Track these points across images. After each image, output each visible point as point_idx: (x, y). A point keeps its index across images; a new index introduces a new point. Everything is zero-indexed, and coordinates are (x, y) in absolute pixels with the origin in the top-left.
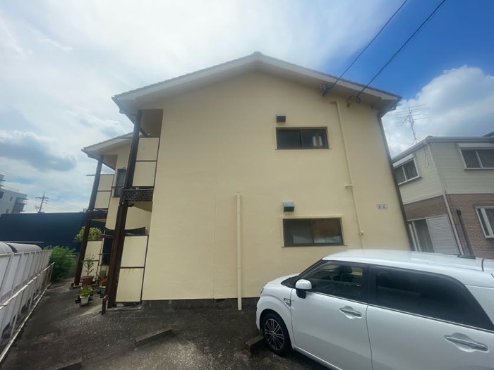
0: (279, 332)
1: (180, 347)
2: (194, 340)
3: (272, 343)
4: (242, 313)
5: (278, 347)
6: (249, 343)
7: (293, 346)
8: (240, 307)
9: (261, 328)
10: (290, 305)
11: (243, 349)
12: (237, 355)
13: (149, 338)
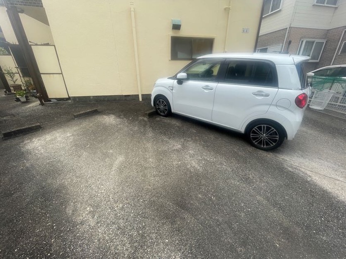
0: (165, 105)
1: (105, 117)
2: (113, 114)
3: (161, 112)
4: (143, 102)
5: (164, 113)
6: (148, 112)
7: (173, 111)
8: (141, 99)
9: (154, 105)
10: (172, 90)
11: (144, 115)
12: (141, 118)
13: (82, 114)
